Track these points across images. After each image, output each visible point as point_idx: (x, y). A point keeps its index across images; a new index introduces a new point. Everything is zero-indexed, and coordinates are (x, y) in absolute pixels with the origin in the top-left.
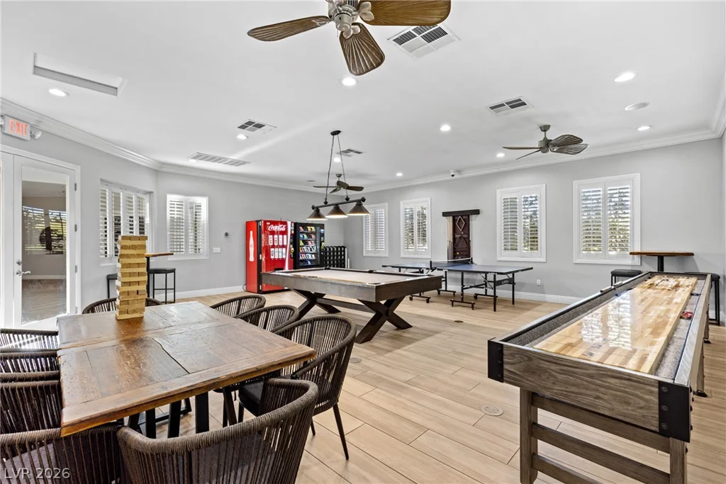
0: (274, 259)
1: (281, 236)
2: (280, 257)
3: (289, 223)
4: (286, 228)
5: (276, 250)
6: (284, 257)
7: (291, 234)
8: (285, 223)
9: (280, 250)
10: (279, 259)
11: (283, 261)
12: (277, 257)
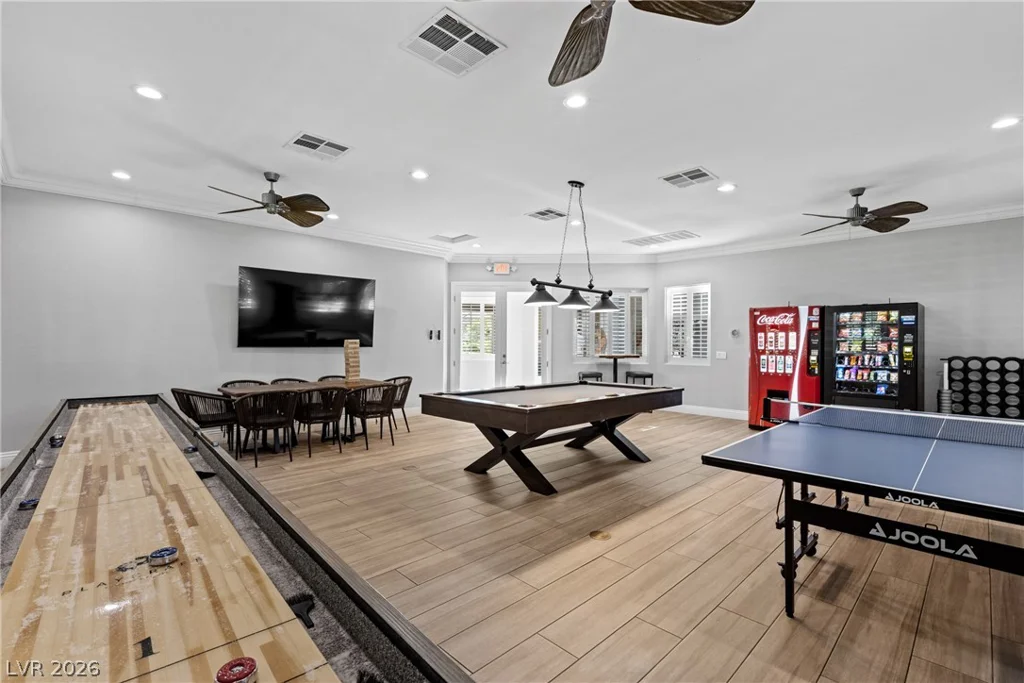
0: (767, 374)
1: (782, 335)
2: (780, 371)
3: (804, 311)
4: (797, 319)
5: (772, 358)
6: (789, 371)
7: (810, 331)
8: (795, 310)
9: (780, 358)
10: (776, 374)
11: (788, 379)
12: (772, 371)
